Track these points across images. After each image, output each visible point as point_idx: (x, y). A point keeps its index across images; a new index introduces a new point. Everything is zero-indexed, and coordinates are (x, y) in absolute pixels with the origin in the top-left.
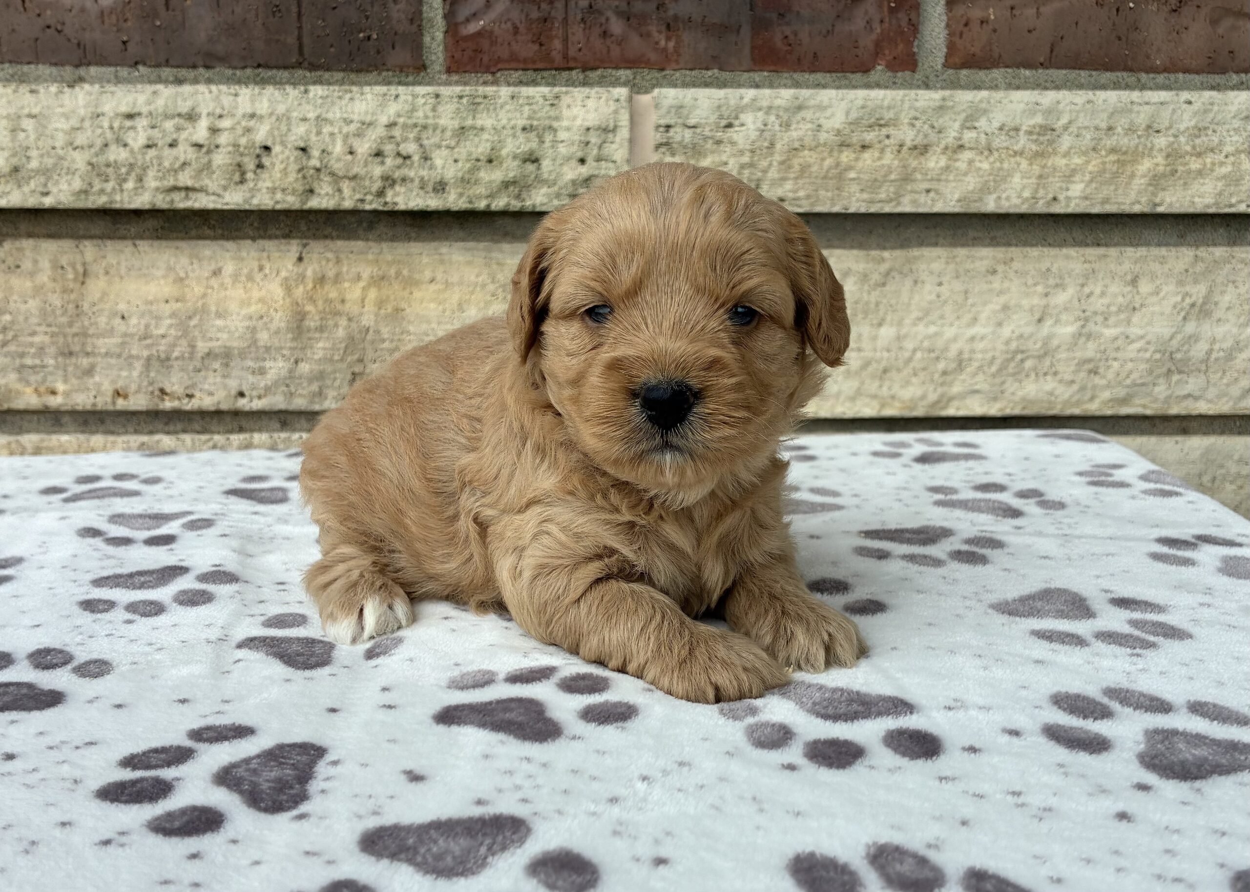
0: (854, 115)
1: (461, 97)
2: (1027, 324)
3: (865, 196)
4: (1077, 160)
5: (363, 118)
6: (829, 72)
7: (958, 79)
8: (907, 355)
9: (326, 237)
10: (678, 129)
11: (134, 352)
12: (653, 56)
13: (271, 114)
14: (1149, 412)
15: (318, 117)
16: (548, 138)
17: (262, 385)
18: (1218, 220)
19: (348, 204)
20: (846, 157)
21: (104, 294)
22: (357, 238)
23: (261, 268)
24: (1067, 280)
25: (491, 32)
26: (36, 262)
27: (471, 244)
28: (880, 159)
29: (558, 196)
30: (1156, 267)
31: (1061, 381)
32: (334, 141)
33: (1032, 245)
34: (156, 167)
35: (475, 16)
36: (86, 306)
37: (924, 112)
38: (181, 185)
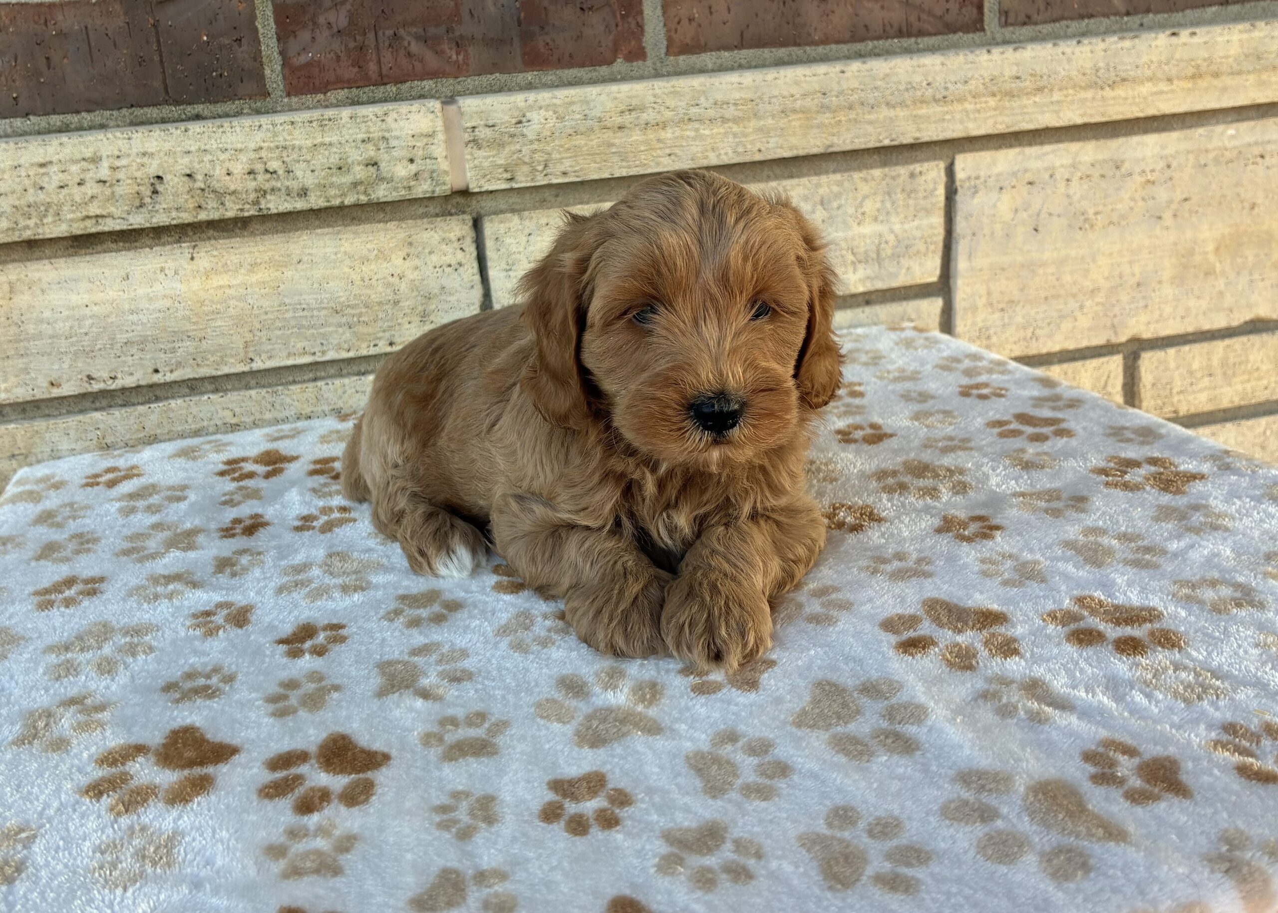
0: (610, 105)
1: (311, 122)
3: (624, 164)
4: (771, 121)
5: (235, 146)
6: (583, 66)
7: (678, 64)
9: (209, 238)
10: (481, 129)
11: (62, 350)
12: (448, 69)
13: (160, 152)
15: (199, 149)
16: (382, 145)
17: (174, 361)
18: (871, 152)
19: (230, 214)
20: (607, 135)
21: (31, 306)
22: (237, 236)
23: (162, 270)
25: (319, 61)
27: (326, 230)
28: (632, 136)
29: (396, 189)
30: (834, 189)
32: (214, 167)
34: (70, 203)
35: (304, 50)
36: (15, 318)
37: (660, 97)
38: (91, 214)
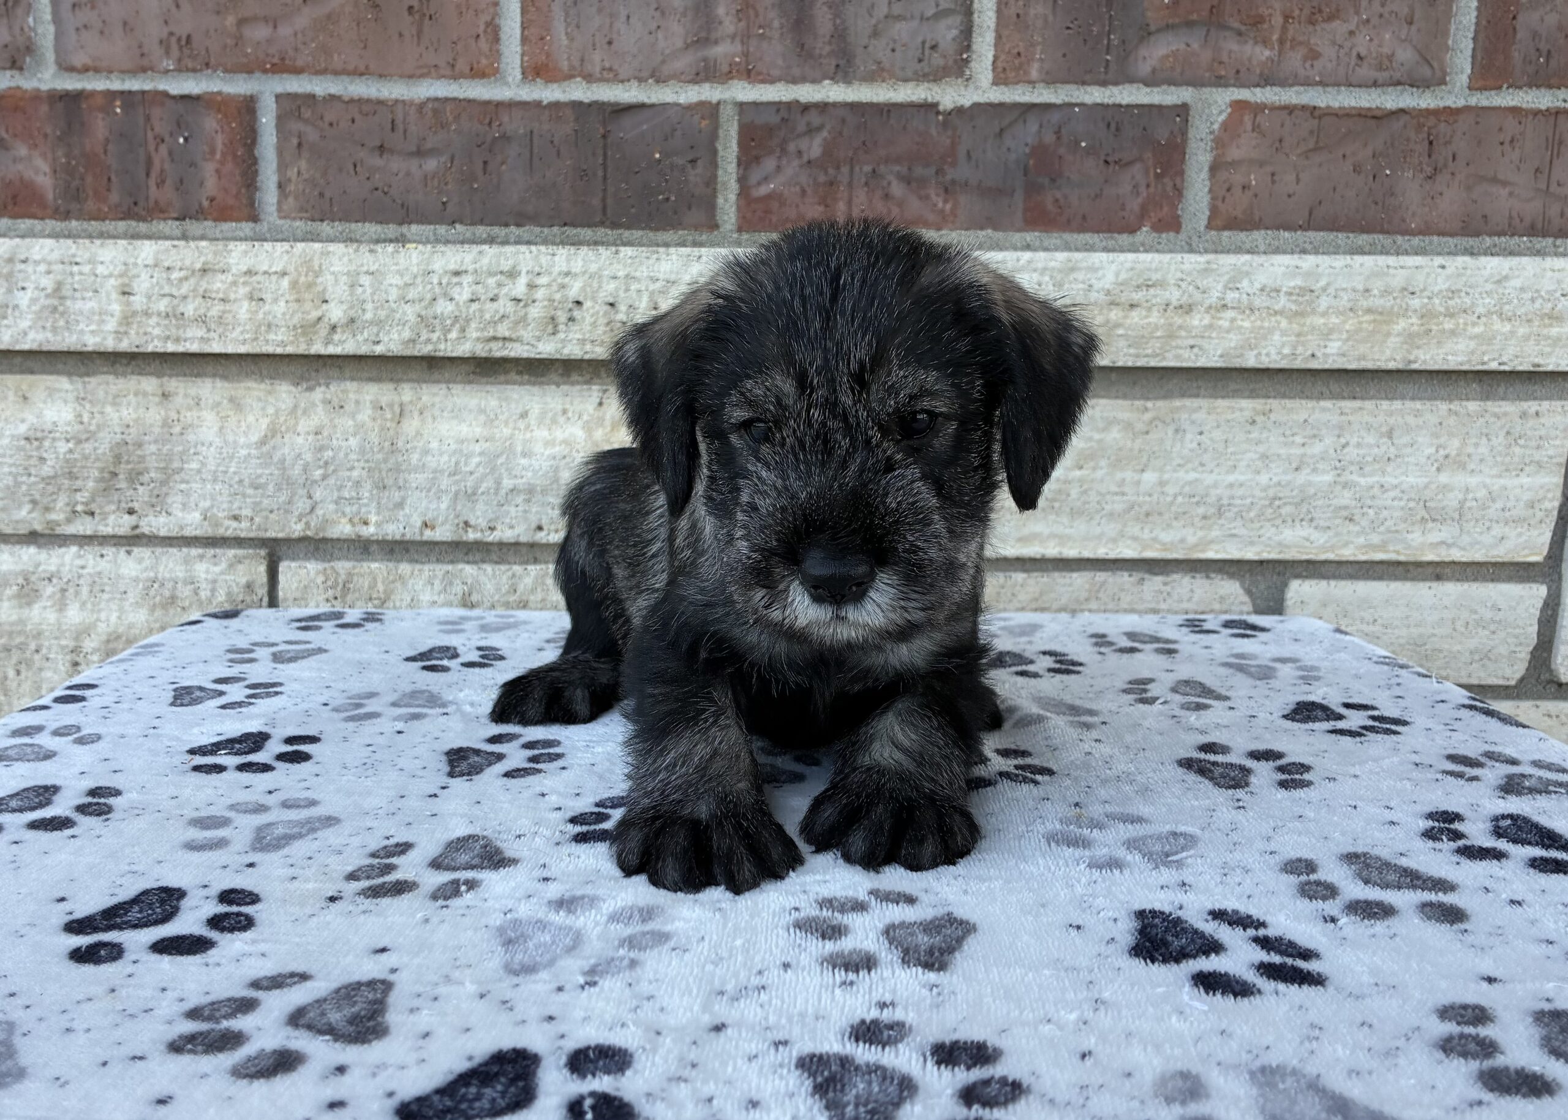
0: (1123, 276)
2: (1285, 473)
3: (1132, 351)
4: (1334, 320)
5: (667, 276)
6: (1098, 232)
7: (1222, 239)
8: (1169, 499)
11: (443, 487)
12: (931, 217)
13: (584, 273)
14: (1402, 558)
15: (627, 276)
18: (1470, 376)
20: (1115, 315)
21: (419, 434)
23: (565, 412)
24: (1324, 431)
25: (781, 195)
26: (357, 402)
28: (1146, 317)
30: (1410, 420)
31: (1316, 528)
32: (640, 297)
33: (1290, 398)
34: (478, 319)
35: (766, 179)
36: (400, 444)
37: (1189, 274)
38: (499, 335)
